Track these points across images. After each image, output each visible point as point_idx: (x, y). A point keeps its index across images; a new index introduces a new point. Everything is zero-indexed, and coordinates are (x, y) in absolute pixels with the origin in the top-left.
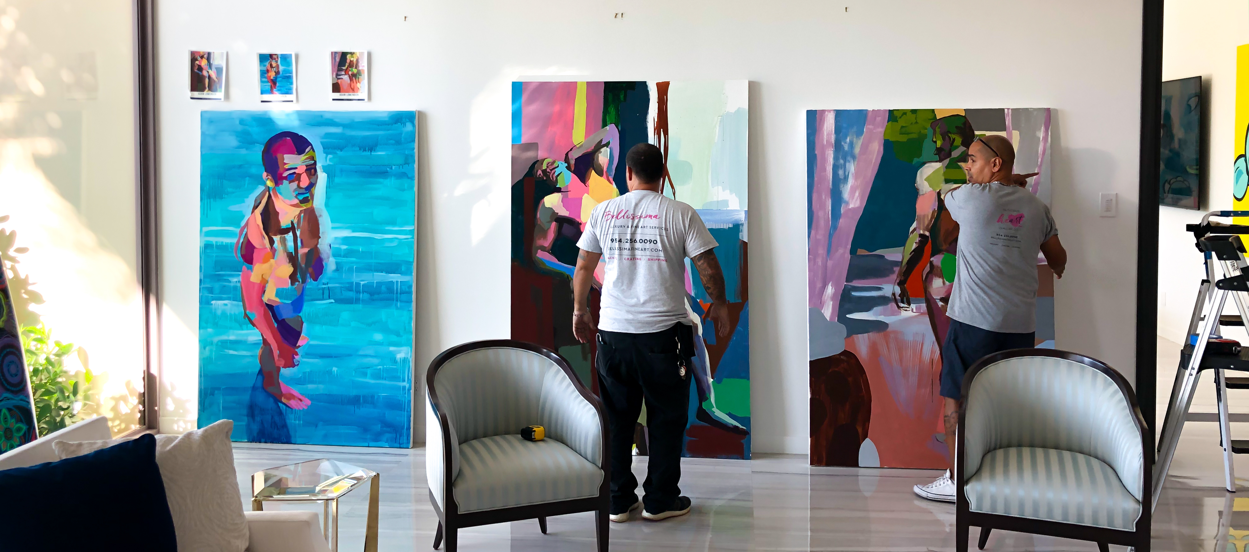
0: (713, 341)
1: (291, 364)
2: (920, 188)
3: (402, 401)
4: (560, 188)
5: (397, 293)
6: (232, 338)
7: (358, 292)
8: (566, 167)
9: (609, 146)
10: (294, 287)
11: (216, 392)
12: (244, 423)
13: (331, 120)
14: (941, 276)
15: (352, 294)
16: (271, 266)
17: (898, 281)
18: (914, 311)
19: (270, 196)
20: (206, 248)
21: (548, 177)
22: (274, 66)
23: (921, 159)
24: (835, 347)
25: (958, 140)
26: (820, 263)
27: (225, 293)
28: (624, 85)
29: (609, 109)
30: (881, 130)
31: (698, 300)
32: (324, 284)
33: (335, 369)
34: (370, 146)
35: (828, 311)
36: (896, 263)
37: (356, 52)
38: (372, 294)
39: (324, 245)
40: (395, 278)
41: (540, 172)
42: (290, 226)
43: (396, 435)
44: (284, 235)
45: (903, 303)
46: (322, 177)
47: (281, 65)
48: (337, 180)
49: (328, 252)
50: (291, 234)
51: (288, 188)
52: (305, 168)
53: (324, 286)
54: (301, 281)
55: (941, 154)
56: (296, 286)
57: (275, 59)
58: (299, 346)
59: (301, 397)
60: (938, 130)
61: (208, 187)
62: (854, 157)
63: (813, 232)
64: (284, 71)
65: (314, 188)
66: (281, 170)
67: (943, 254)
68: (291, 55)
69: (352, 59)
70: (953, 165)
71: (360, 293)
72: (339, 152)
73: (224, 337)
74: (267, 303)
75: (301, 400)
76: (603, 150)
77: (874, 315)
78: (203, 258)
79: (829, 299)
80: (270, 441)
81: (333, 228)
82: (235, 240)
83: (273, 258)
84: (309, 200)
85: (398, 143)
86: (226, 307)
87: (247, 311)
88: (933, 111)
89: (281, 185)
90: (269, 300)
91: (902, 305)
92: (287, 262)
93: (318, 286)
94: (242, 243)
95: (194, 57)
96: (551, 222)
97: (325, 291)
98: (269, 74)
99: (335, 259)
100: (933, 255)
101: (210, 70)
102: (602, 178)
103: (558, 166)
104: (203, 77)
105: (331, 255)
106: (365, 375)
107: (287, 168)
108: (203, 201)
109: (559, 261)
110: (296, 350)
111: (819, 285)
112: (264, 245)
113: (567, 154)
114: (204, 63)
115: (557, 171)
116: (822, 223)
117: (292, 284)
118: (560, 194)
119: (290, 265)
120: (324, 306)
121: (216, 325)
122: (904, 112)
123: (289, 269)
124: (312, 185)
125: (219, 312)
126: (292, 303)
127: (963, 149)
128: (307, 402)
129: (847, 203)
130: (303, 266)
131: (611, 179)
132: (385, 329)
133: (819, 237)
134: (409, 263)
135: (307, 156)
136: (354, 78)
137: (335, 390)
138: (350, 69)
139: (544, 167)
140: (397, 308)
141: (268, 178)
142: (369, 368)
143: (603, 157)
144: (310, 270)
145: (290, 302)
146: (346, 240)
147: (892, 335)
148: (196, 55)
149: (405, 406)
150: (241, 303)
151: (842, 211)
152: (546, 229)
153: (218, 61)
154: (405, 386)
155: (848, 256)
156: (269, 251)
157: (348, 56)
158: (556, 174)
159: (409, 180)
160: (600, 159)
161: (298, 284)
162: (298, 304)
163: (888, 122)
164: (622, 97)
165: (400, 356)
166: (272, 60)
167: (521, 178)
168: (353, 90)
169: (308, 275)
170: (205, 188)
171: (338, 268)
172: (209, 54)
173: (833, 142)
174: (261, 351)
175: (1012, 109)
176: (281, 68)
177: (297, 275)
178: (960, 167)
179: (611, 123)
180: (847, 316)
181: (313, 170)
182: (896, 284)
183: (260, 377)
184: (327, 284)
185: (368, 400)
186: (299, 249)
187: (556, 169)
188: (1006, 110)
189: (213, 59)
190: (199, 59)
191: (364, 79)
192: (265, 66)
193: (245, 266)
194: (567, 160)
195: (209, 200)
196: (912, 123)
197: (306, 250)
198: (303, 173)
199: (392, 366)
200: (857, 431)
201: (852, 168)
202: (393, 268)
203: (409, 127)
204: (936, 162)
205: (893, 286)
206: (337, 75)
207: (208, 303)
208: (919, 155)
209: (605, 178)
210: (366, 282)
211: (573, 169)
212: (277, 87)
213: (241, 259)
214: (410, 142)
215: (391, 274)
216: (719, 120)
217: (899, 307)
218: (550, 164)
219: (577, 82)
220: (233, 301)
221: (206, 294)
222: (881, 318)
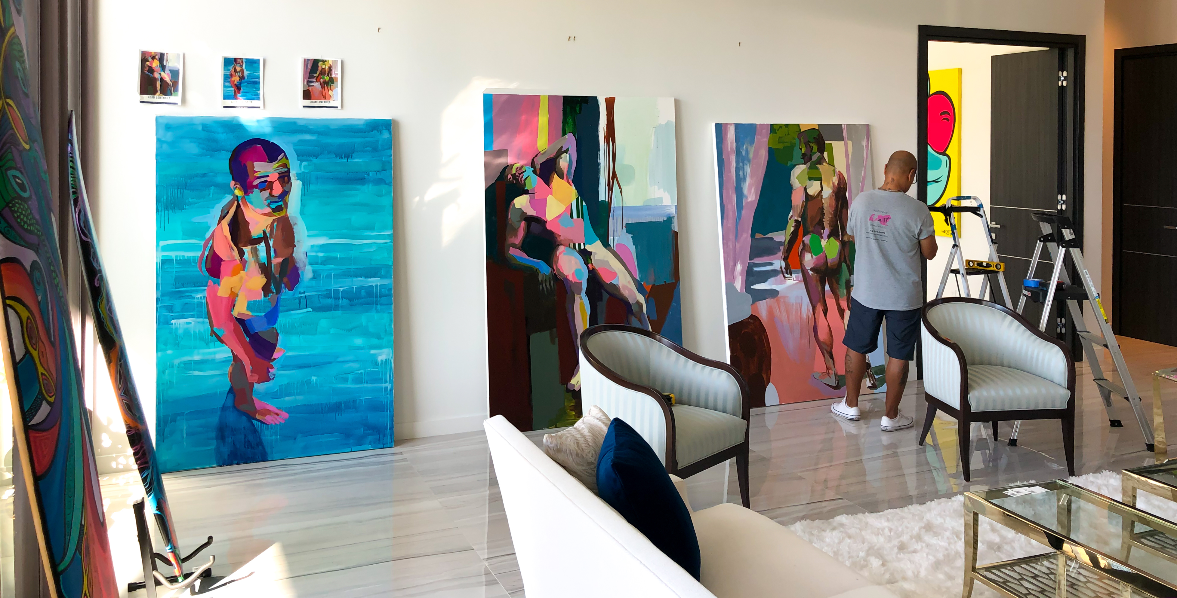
0: (654, 317)
1: (266, 378)
2: (793, 184)
3: (385, 402)
4: (528, 190)
5: (377, 297)
6: (197, 358)
7: (337, 298)
8: (533, 171)
9: (568, 153)
10: (268, 298)
11: (178, 418)
12: (213, 447)
13: (306, 126)
14: (810, 252)
15: (330, 301)
16: (241, 278)
17: (783, 257)
18: (795, 279)
19: (238, 206)
20: (164, 264)
21: (517, 180)
22: (238, 71)
23: (793, 163)
24: (744, 314)
25: (815, 148)
26: (731, 247)
27: (187, 311)
28: (579, 99)
29: (567, 120)
30: (766, 140)
31: (643, 283)
32: (300, 293)
33: (314, 378)
34: (347, 153)
35: (739, 284)
36: (781, 243)
37: (328, 60)
38: (351, 300)
39: (299, 253)
40: (374, 282)
41: (510, 176)
42: (262, 236)
43: (380, 436)
44: (255, 246)
45: (788, 274)
46: (296, 185)
47: (247, 70)
48: (312, 187)
49: (304, 260)
50: (263, 244)
51: (258, 197)
52: (278, 175)
53: (300, 295)
54: (275, 292)
55: (806, 158)
56: (270, 297)
57: (240, 63)
58: (275, 359)
59: (277, 411)
60: (802, 140)
61: (165, 198)
62: (749, 161)
63: (725, 221)
64: (249, 76)
65: (287, 196)
66: (251, 178)
67: (810, 234)
68: (259, 60)
69: (324, 67)
70: (813, 167)
71: (339, 299)
72: (314, 160)
73: (188, 358)
74: (237, 317)
75: (277, 414)
76: (563, 156)
77: (770, 285)
78: (160, 274)
79: (739, 274)
80: (243, 462)
81: (309, 236)
82: (199, 254)
83: (244, 269)
84: (283, 208)
85: (375, 150)
86: (189, 326)
87: (214, 328)
88: (799, 125)
89: (251, 194)
90: (239, 314)
91: (786, 276)
92: (259, 272)
93: (294, 295)
94: (207, 256)
95: (145, 58)
96: (521, 221)
97: (302, 300)
98: (233, 79)
99: (312, 267)
100: (804, 236)
101: (163, 72)
102: (563, 180)
103: (526, 171)
104: (155, 79)
105: (307, 263)
106: (346, 380)
107: (257, 176)
108: (160, 213)
109: (528, 256)
110: (271, 363)
111: (731, 264)
112: (233, 256)
113: (533, 160)
114: (155, 64)
115: (525, 175)
116: (731, 214)
117: (265, 296)
118: (528, 196)
119: (263, 276)
120: (301, 315)
121: (177, 345)
122: (781, 126)
123: (262, 281)
124: (285, 194)
125: (180, 332)
126: (265, 315)
127: (818, 154)
128: (284, 415)
129: (747, 198)
130: (277, 276)
131: (571, 182)
132: (365, 333)
133: (729, 225)
134: (388, 266)
135: (280, 164)
136: (326, 85)
137: (314, 399)
138: (322, 76)
139: (514, 172)
140: (377, 312)
141: (236, 187)
142: (350, 373)
143: (564, 162)
144: (285, 280)
145: (263, 314)
146: (323, 247)
147: (782, 300)
148: (146, 55)
149: (387, 406)
150: (207, 320)
151: (744, 204)
152: (517, 228)
153: (171, 63)
154: (388, 387)
155: (750, 239)
156: (239, 262)
157: (320, 64)
158: (524, 178)
159: (387, 186)
160: (561, 163)
161: (271, 296)
162: (272, 316)
163: (770, 133)
164: (578, 109)
165: (381, 358)
166: (236, 64)
167: (493, 182)
168: (325, 97)
169: (283, 285)
170: (162, 199)
171: (316, 276)
172: (162, 55)
173: (735, 149)
174: (231, 368)
175: (847, 125)
176: (246, 73)
177: (271, 286)
178: (817, 168)
179: (569, 132)
180: (752, 287)
181: (286, 178)
182: (782, 259)
183: (231, 395)
184: (304, 293)
185: (351, 405)
186: (272, 259)
187: (524, 174)
188: (843, 125)
189: (167, 61)
190: (150, 60)
191: (337, 87)
192: (229, 70)
193: (211, 280)
194: (533, 165)
195: (166, 212)
196: (785, 135)
197: (280, 260)
198: (276, 180)
199: (373, 368)
200: (762, 377)
201: (748, 169)
202: (373, 272)
203: (386, 135)
204: (803, 164)
205: (780, 262)
206: (308, 82)
207: (167, 323)
208: (791, 160)
209: (565, 180)
210: (345, 288)
211: (538, 173)
212: (241, 93)
213: (206, 274)
214: (387, 149)
215: (371, 278)
216: (654, 130)
217: (785, 277)
218: (519, 168)
219: (539, 96)
220: (197, 318)
221: (165, 313)
222: (774, 287)
